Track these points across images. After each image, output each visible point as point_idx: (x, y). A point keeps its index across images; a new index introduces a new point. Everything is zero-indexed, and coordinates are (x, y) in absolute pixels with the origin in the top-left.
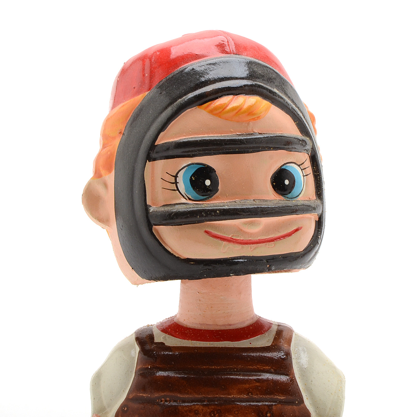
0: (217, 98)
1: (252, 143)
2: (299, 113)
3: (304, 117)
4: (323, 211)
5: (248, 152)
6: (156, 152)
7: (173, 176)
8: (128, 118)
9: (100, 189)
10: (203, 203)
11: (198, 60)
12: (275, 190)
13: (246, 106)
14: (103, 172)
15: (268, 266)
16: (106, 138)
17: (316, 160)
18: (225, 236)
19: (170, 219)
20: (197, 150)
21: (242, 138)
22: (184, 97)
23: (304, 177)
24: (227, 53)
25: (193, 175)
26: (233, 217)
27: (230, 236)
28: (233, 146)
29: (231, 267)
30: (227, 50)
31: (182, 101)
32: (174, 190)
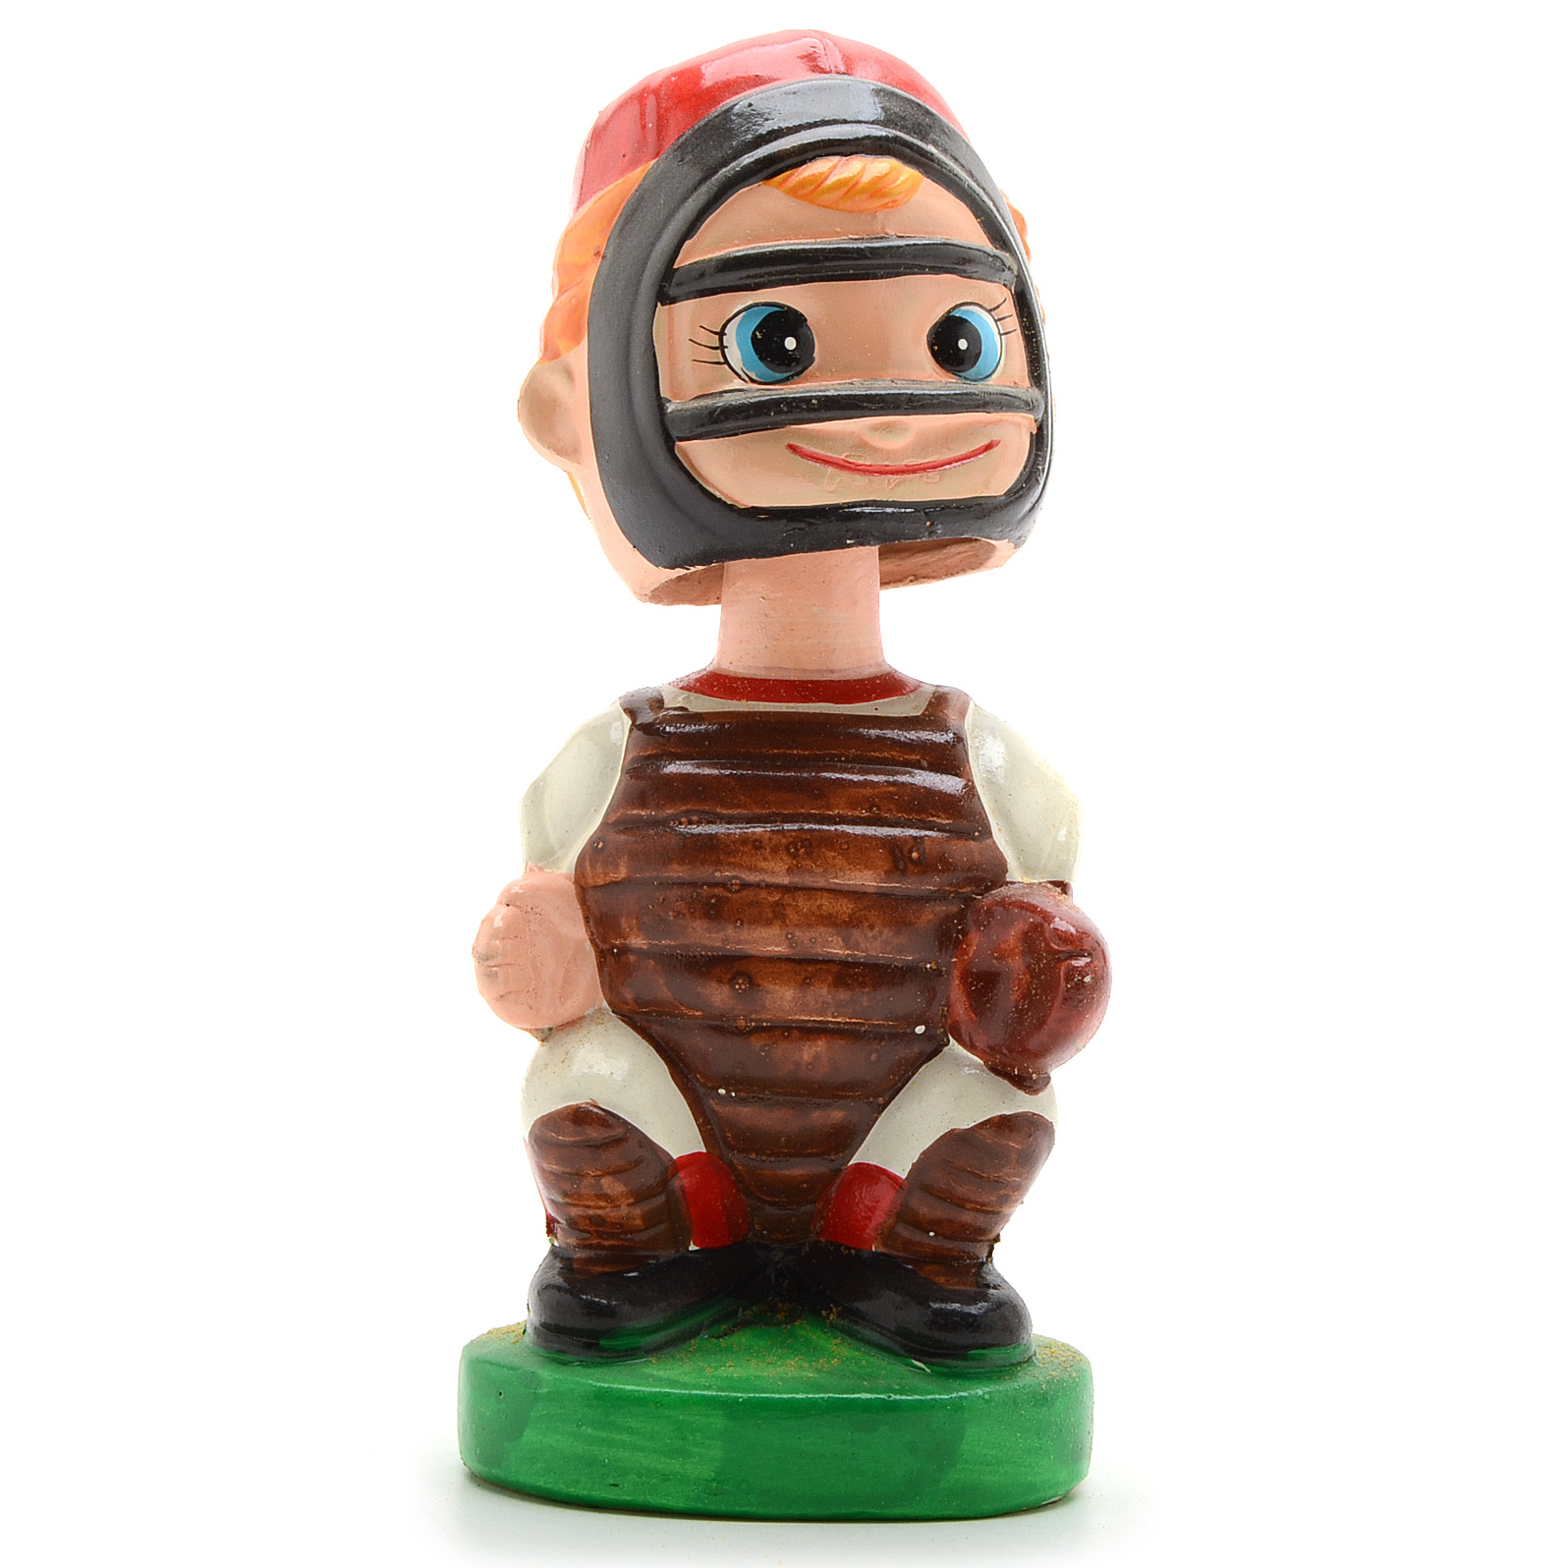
0: (803, 163)
1: (883, 257)
2: (986, 198)
3: (998, 211)
4: (1046, 412)
5: (875, 277)
6: (677, 285)
7: (716, 333)
8: (612, 220)
9: (558, 385)
10: (781, 387)
11: (762, 87)
12: (937, 361)
13: (866, 179)
14: (562, 344)
15: (928, 523)
16: (566, 271)
17: (1027, 304)
18: (832, 457)
19: (712, 423)
20: (766, 273)
21: (862, 246)
22: (733, 164)
23: (1003, 337)
24: (823, 71)
25: (759, 328)
26: (847, 413)
27: (842, 457)
28: (842, 263)
29: (848, 524)
30: (823, 66)
31: (729, 171)
32: (719, 363)
